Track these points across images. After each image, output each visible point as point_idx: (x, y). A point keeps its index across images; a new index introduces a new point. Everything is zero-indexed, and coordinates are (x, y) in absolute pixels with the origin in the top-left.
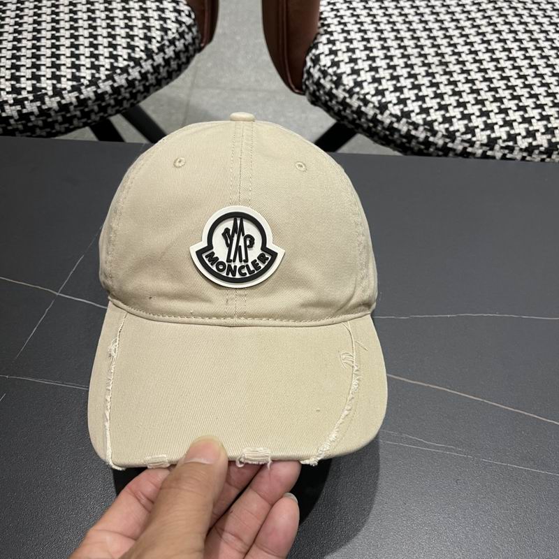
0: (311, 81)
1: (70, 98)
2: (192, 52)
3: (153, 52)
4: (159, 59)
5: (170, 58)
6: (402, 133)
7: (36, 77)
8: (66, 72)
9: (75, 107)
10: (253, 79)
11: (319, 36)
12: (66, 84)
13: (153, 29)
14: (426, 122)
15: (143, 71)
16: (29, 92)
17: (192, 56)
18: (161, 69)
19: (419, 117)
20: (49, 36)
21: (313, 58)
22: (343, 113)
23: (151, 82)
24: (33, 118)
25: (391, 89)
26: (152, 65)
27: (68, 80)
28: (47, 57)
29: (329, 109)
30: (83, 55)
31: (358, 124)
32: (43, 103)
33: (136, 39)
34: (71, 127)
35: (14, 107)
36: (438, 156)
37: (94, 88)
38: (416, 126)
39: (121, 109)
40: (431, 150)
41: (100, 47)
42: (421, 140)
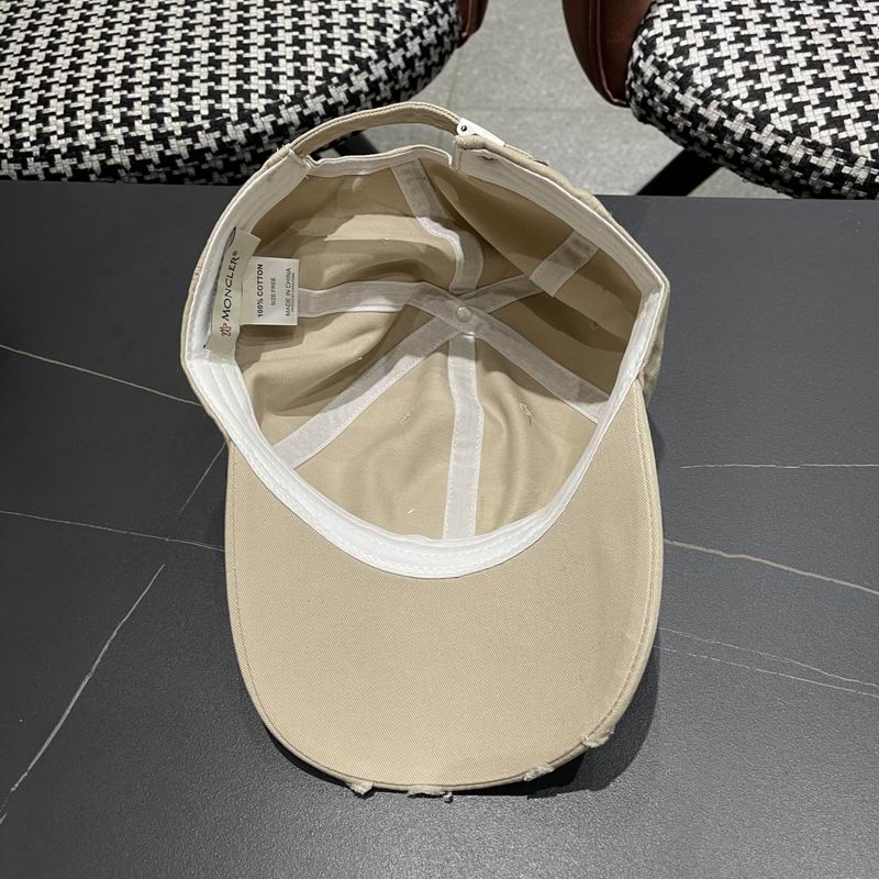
0: (639, 82)
1: (263, 124)
2: (448, 47)
3: (389, 47)
4: (397, 59)
5: (415, 56)
6: (794, 162)
7: (215, 95)
8: (258, 85)
9: (270, 137)
10: (544, 93)
11: (654, 7)
12: (258, 103)
13: (389, 12)
14: (836, 142)
15: (372, 78)
16: (204, 118)
17: (450, 53)
18: (400, 75)
19: (825, 133)
20: (234, 32)
21: (645, 43)
22: (692, 132)
23: (383, 95)
24: (209, 157)
25: (777, 87)
26: (386, 68)
27: (261, 96)
28: (231, 64)
29: (668, 128)
30: (284, 57)
31: (717, 149)
32: (225, 133)
33: (363, 28)
35: (182, 141)
36: (858, 198)
37: (298, 108)
38: (819, 149)
40: (846, 188)
41: (309, 44)
42: (827, 172)
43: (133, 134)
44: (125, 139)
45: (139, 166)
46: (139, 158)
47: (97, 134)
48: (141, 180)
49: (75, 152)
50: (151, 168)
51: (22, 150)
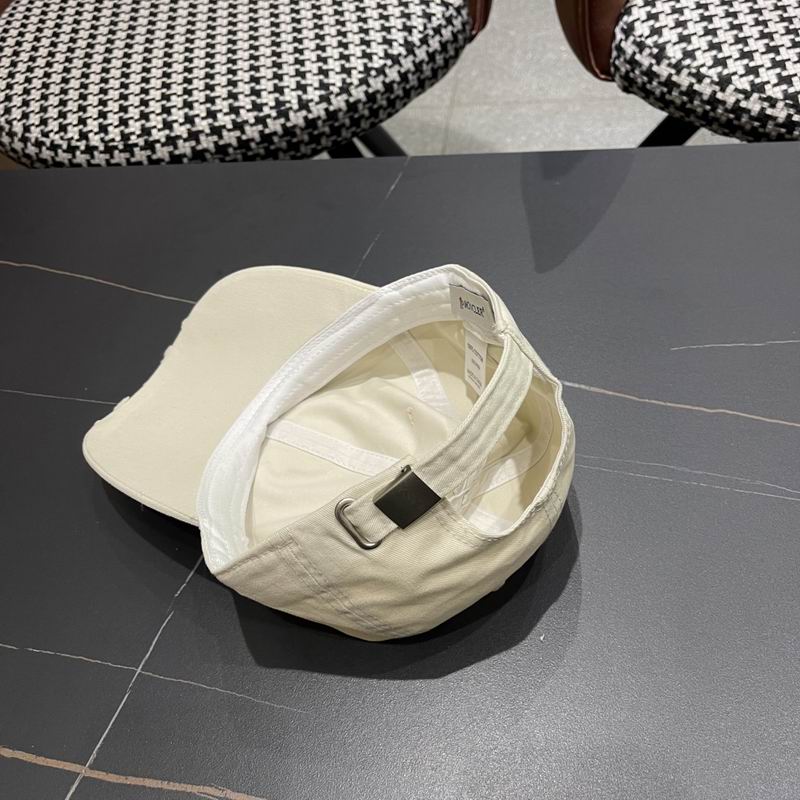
0: (622, 59)
1: (318, 110)
2: (461, 42)
3: (414, 45)
4: (421, 54)
5: (435, 51)
6: (753, 114)
7: (279, 90)
8: (312, 80)
9: (324, 121)
10: (534, 87)
12: (313, 94)
13: (413, 17)
14: (787, 96)
15: (403, 70)
16: (271, 108)
17: (462, 47)
18: (425, 67)
19: (777, 89)
20: (290, 39)
21: (625, 27)
22: (667, 97)
23: (412, 83)
24: (276, 139)
25: (736, 55)
26: (414, 62)
27: (316, 89)
28: (290, 65)
29: (647, 94)
30: (331, 57)
31: (689, 109)
32: (288, 119)
33: (393, 31)
34: (319, 147)
35: (255, 128)
37: (344, 97)
38: (772, 102)
39: (377, 121)
40: (796, 133)
41: (351, 46)
42: (781, 120)
43: (216, 124)
44: (211, 129)
45: (221, 150)
46: (221, 143)
47: (188, 126)
48: (222, 160)
49: (171, 141)
50: (231, 150)
51: (130, 142)
